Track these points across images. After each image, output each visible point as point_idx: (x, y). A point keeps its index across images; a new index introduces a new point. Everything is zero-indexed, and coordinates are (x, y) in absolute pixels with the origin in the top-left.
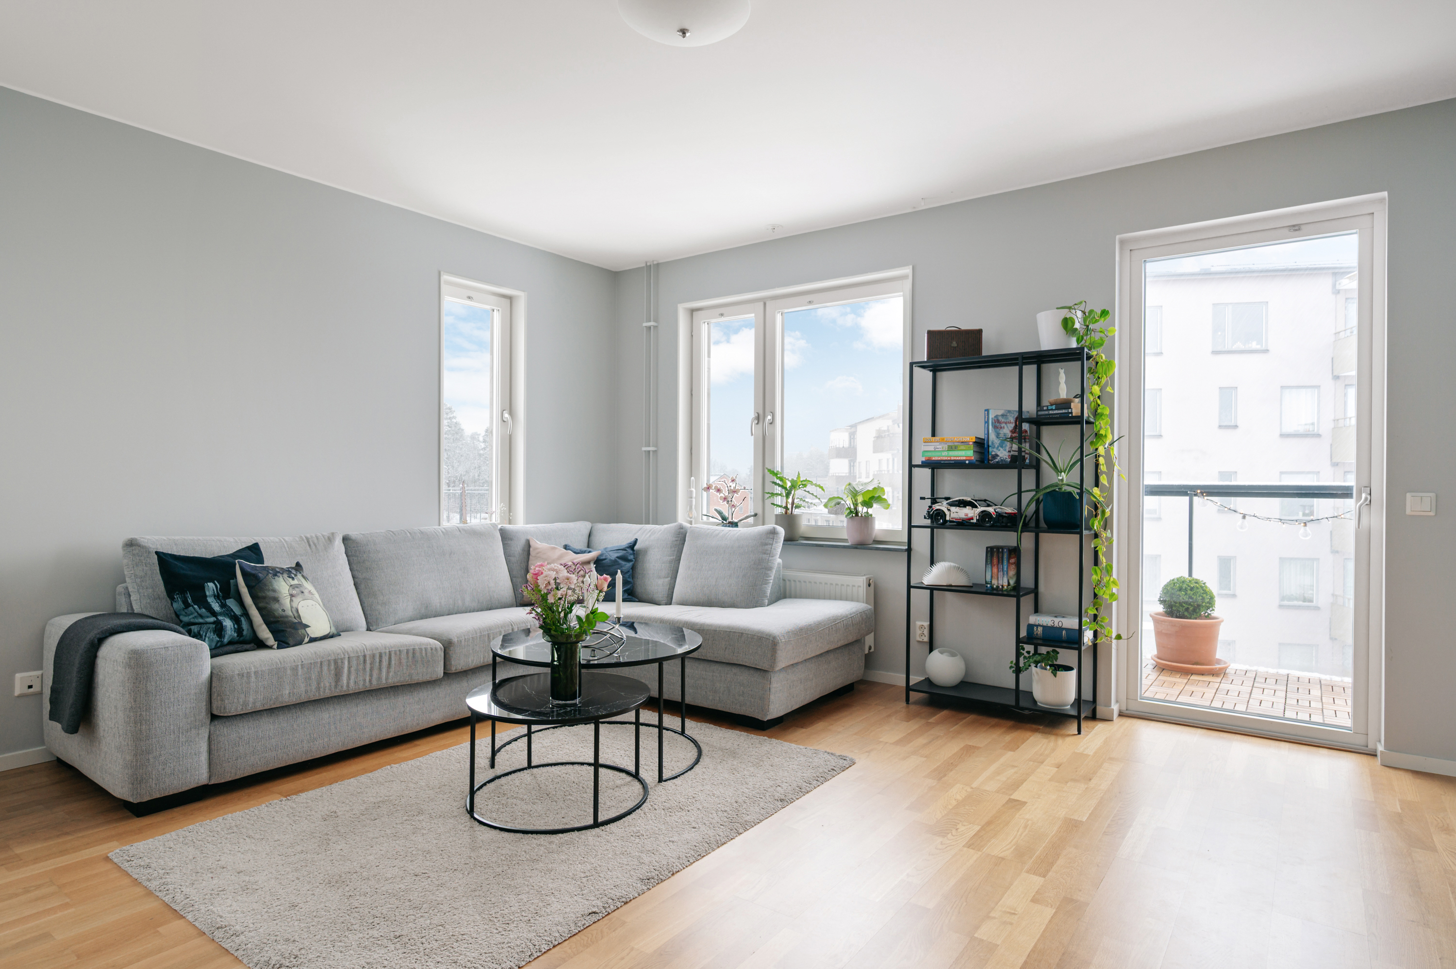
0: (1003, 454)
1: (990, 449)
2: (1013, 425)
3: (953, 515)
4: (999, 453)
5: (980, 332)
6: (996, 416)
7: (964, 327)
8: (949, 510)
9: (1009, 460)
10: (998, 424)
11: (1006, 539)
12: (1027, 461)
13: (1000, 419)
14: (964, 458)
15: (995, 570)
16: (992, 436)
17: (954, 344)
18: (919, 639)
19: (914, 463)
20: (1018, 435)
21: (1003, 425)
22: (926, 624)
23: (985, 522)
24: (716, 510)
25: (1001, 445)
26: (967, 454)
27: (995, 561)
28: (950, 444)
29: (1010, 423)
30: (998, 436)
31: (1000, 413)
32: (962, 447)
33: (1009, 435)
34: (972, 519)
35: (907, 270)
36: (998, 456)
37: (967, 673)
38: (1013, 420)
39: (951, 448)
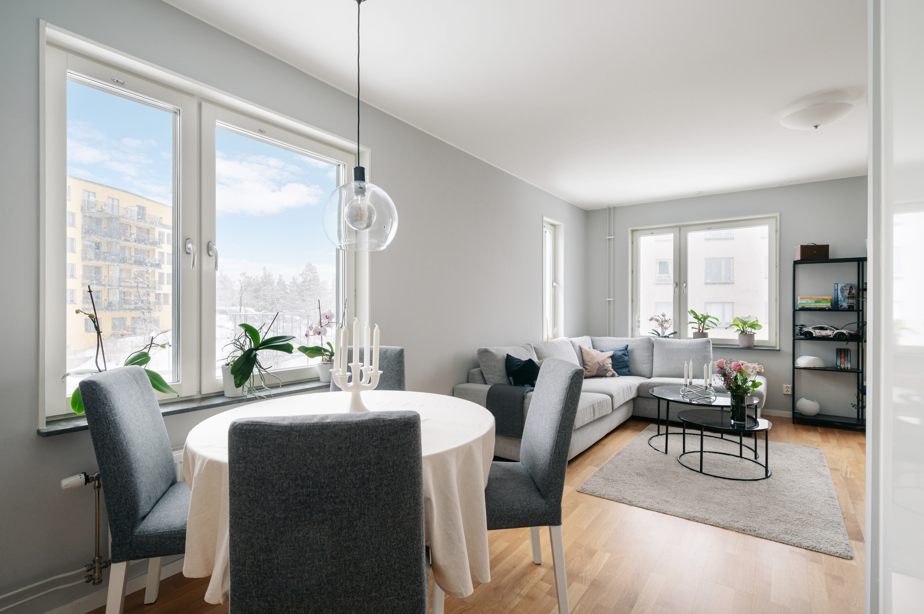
0: (845, 305)
1: (839, 303)
2: (848, 291)
3: (817, 334)
4: (843, 304)
5: (827, 246)
6: (842, 287)
7: (818, 244)
8: (814, 331)
9: (847, 307)
10: (842, 291)
11: (843, 345)
12: (855, 308)
13: (843, 288)
14: (825, 307)
15: (843, 360)
16: (840, 296)
17: (815, 252)
18: (786, 393)
19: (796, 309)
20: (851, 296)
21: (845, 291)
22: (790, 386)
23: (839, 337)
24: (653, 330)
25: (844, 301)
26: (828, 305)
27: (843, 356)
28: (816, 300)
29: (847, 290)
30: (843, 296)
31: (843, 285)
32: (824, 301)
33: (847, 296)
34: (830, 336)
35: (778, 215)
36: (843, 305)
37: (821, 409)
38: (848, 289)
39: (816, 302)
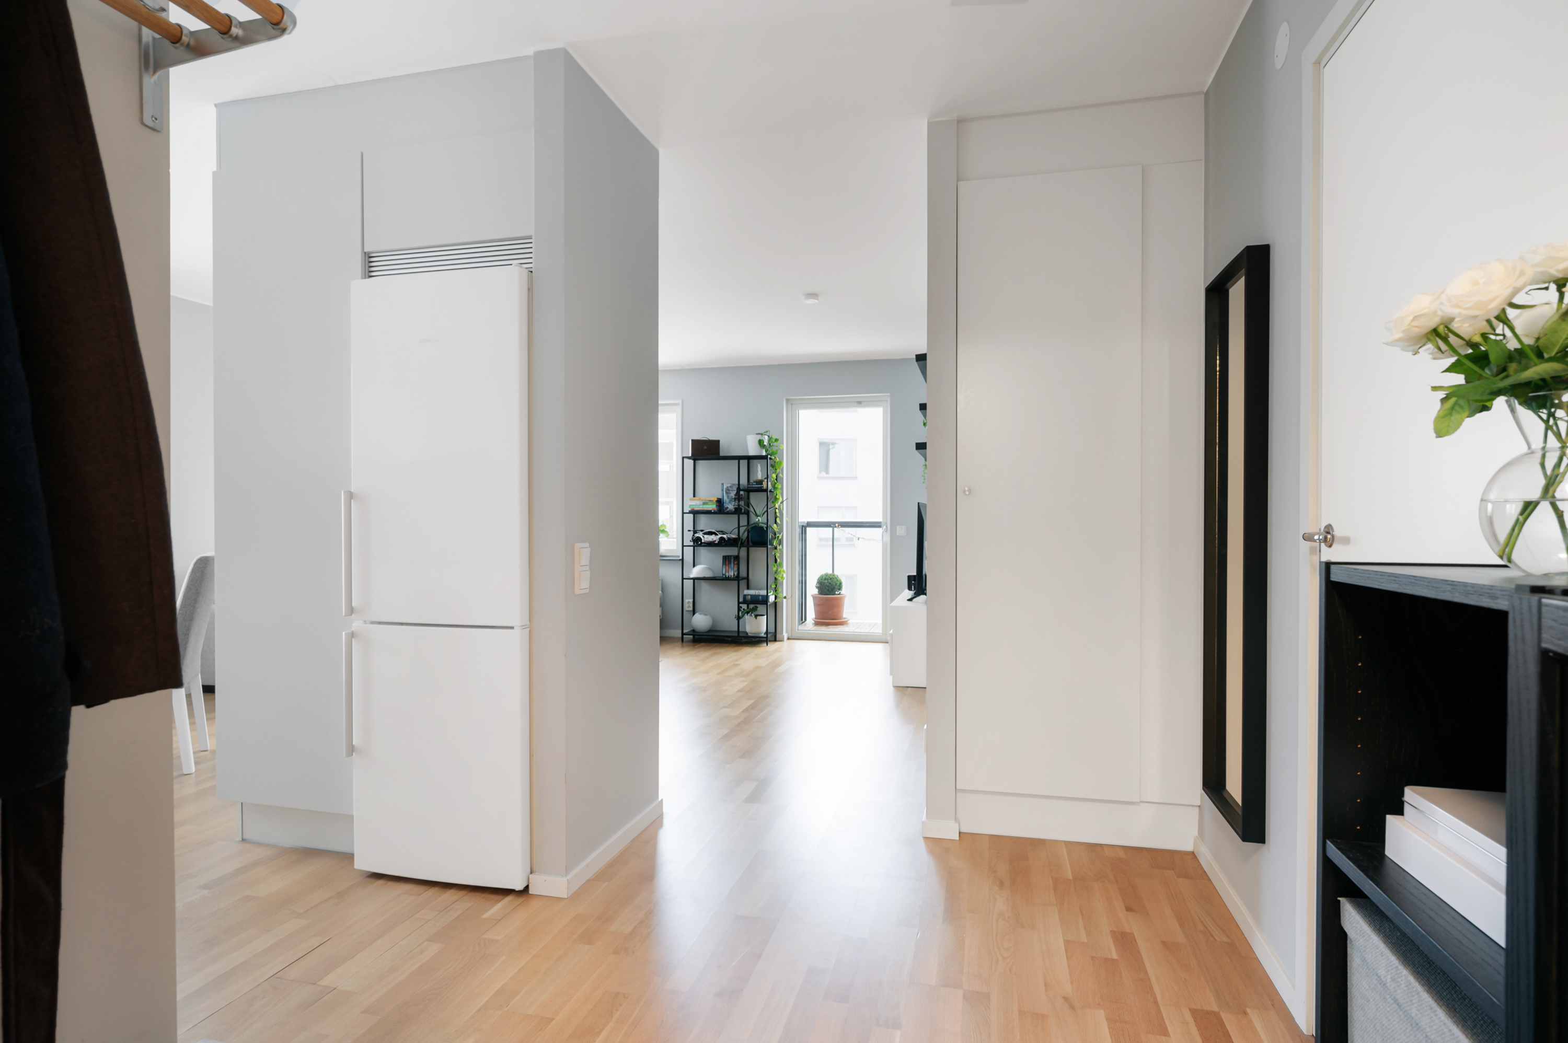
0: (731, 507)
1: (725, 504)
2: (735, 492)
3: (705, 540)
4: (728, 506)
5: (718, 441)
6: (727, 487)
7: (711, 439)
8: (703, 537)
9: (734, 510)
10: (728, 491)
11: (732, 551)
12: (743, 510)
13: (729, 488)
14: (711, 509)
15: (727, 568)
16: (725, 498)
17: (705, 448)
18: (687, 609)
19: (685, 511)
20: (738, 497)
21: (731, 492)
22: (691, 600)
23: (722, 543)
25: (730, 502)
26: (712, 507)
27: (727, 563)
28: (704, 501)
29: (734, 490)
30: (728, 497)
31: (729, 485)
32: (710, 503)
33: (734, 497)
34: (715, 541)
35: (680, 401)
36: (728, 508)
37: (714, 622)
38: (735, 489)
39: (704, 504)
